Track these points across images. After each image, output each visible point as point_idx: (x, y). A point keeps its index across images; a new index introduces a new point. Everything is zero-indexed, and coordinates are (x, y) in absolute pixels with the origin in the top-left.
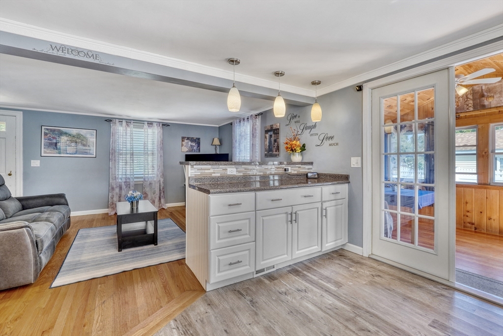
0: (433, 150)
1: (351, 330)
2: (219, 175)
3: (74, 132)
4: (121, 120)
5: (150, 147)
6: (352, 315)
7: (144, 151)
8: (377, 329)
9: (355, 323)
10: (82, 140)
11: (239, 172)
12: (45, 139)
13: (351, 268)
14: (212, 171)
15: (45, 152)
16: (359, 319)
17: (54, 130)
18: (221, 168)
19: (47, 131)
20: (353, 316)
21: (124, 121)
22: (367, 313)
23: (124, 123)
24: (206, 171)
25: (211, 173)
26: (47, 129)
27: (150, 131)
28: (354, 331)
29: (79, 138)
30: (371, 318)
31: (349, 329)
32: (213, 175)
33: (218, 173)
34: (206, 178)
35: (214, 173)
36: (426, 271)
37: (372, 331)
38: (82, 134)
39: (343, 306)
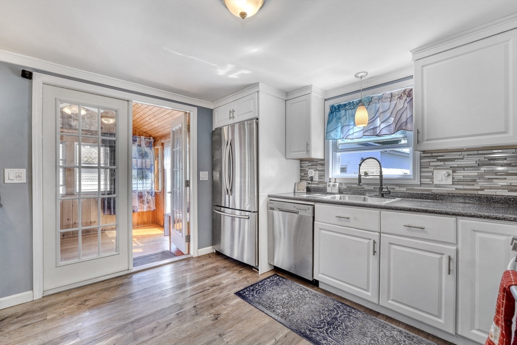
0: (114, 165)
1: (150, 339)
6: (130, 334)
8: (155, 322)
9: (142, 334)
13: (48, 318)
16: (137, 331)
20: (132, 334)
22: (134, 323)
28: (151, 337)
30: (140, 323)
31: (147, 340)
36: (102, 275)
37: (156, 326)
39: (112, 339)
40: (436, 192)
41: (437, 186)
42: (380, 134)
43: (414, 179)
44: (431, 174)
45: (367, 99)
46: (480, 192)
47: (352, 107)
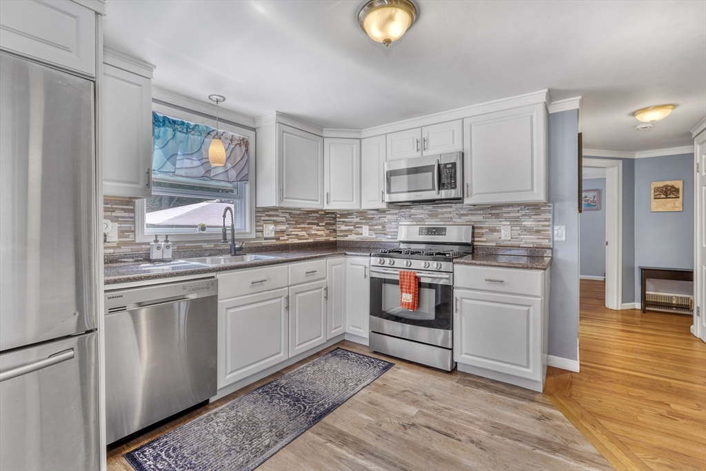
40: (267, 244)
41: (265, 239)
42: (214, 178)
43: (251, 233)
44: (261, 228)
45: (205, 128)
46: (287, 242)
47: (185, 131)
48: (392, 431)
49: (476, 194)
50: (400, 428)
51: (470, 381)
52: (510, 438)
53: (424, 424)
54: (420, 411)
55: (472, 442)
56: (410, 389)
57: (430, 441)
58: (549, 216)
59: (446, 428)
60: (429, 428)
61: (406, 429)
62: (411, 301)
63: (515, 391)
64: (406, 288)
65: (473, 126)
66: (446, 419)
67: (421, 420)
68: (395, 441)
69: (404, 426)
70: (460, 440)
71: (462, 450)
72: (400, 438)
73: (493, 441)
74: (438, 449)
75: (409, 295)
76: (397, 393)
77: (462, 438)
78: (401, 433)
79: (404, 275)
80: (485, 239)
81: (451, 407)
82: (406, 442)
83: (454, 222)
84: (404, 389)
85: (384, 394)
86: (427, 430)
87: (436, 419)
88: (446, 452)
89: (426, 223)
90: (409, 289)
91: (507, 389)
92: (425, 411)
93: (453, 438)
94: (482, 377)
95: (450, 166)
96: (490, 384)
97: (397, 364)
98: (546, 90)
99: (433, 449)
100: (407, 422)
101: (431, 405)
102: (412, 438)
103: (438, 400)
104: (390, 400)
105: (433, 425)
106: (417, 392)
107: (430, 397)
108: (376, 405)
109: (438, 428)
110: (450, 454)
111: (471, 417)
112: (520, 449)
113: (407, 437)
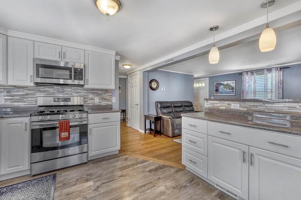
2: (224, 108)
3: (225, 83)
4: (247, 72)
5: (269, 87)
7: (265, 90)
10: (229, 87)
11: (243, 107)
12: (215, 88)
14: (219, 105)
15: (215, 94)
17: (218, 83)
18: (226, 103)
19: (216, 84)
21: (249, 72)
23: (249, 73)
24: (215, 105)
25: (219, 106)
26: (216, 83)
27: (269, 75)
29: (227, 86)
32: (220, 108)
33: (224, 106)
34: (214, 109)
35: (221, 106)
38: (229, 83)
48: (94, 195)
49: (90, 84)
50: (95, 192)
51: (96, 161)
52: (126, 169)
53: (101, 184)
54: (94, 181)
55: (120, 177)
56: (79, 178)
57: (110, 186)
58: (111, 94)
59: (109, 179)
60: (104, 183)
61: (97, 190)
62: (68, 136)
63: (112, 157)
64: (64, 130)
65: (89, 55)
66: (105, 177)
67: (98, 184)
68: (99, 197)
69: (95, 190)
70: (117, 179)
71: (121, 181)
72: (100, 194)
73: (124, 173)
74: (115, 186)
75: (66, 133)
76: (75, 182)
77: (117, 178)
78: (98, 193)
79: (62, 123)
80: (88, 103)
81: (102, 173)
82: (104, 193)
83: (73, 95)
84: (76, 179)
85: (70, 187)
86: (104, 184)
87: (102, 179)
88: (118, 185)
89: (56, 96)
90: (66, 130)
91: (109, 157)
92: (95, 180)
93: (115, 180)
94: (98, 158)
95: (80, 70)
96: (103, 159)
97: (57, 173)
98: (116, 52)
99: (114, 188)
100: (94, 188)
101: (95, 177)
102: (103, 191)
103: (95, 174)
104: (76, 187)
105: (104, 181)
106: (83, 177)
107: (90, 175)
108: (72, 193)
109: (107, 181)
110: (120, 184)
111: (111, 171)
112: (131, 169)
113: (102, 192)
